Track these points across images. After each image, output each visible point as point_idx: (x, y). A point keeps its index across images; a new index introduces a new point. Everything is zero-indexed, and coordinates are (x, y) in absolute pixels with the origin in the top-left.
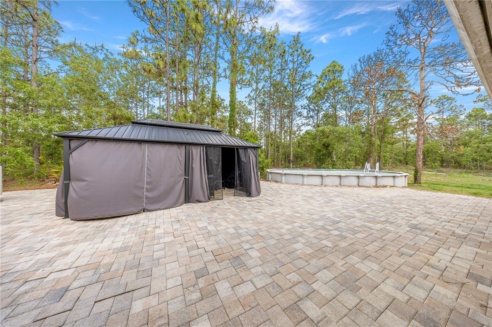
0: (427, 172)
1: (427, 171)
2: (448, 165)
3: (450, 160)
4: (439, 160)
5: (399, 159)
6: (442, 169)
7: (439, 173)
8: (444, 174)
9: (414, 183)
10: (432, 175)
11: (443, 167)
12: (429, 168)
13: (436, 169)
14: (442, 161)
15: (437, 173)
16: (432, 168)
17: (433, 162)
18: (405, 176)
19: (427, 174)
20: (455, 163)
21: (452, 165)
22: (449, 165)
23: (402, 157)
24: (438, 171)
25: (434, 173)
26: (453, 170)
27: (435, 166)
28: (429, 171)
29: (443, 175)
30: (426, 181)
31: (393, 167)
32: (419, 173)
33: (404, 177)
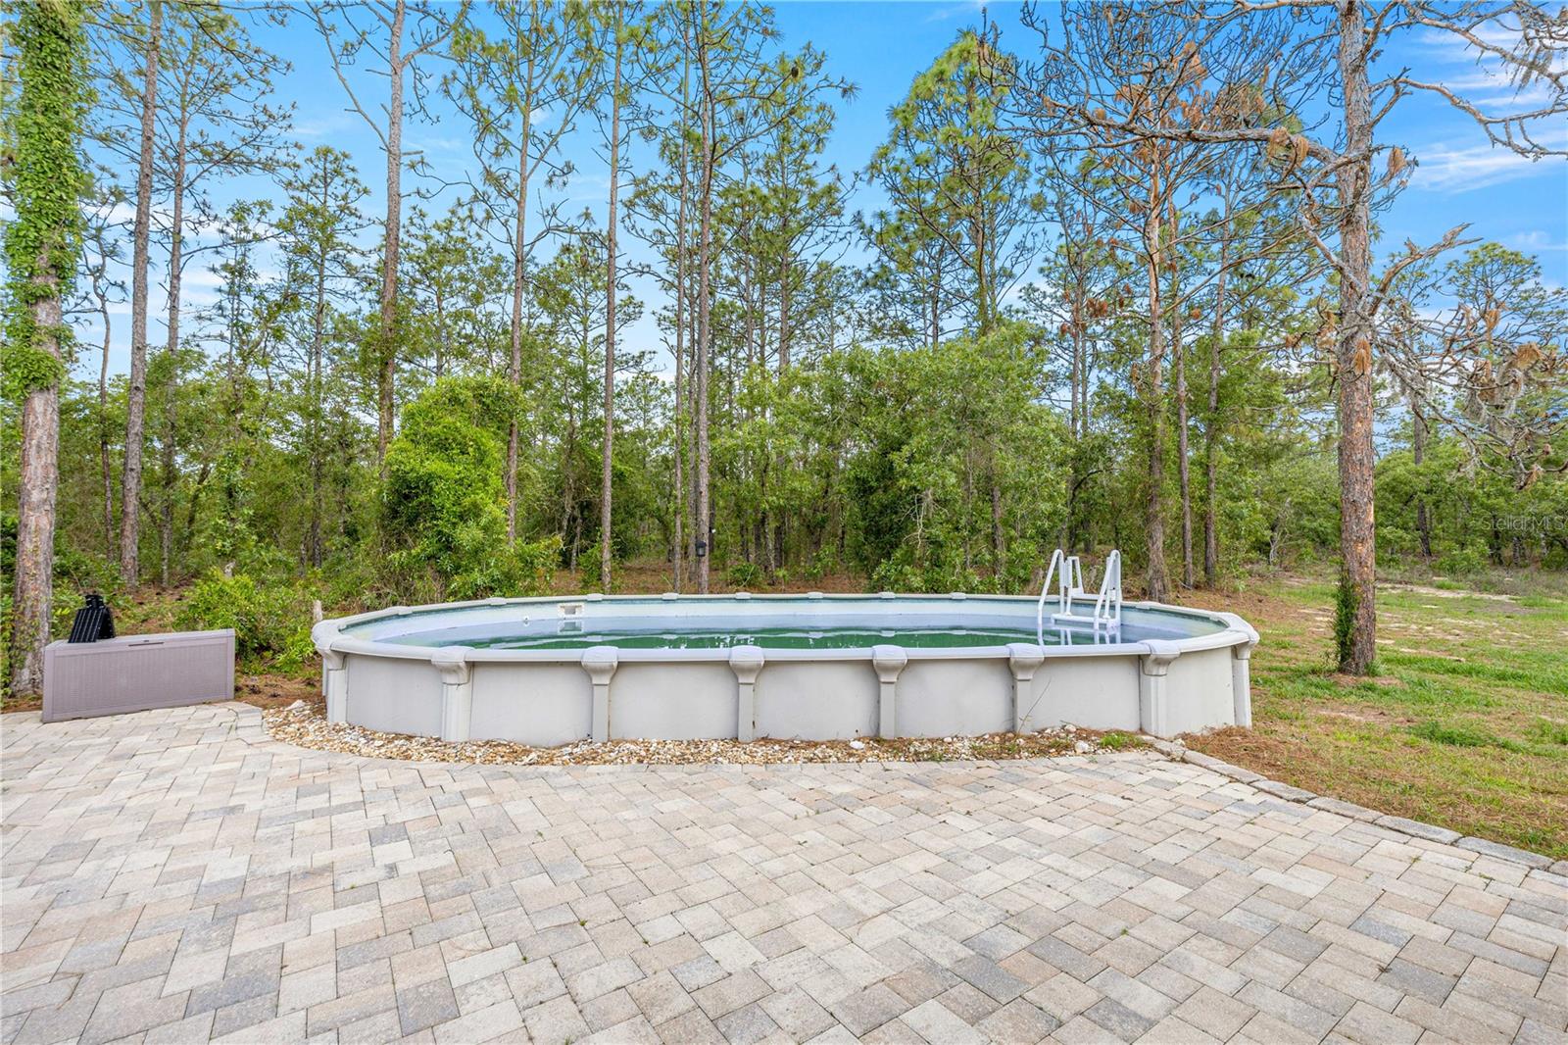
0: (1432, 591)
1: (1431, 584)
2: (1523, 556)
3: (1529, 533)
4: (1483, 534)
5: (1315, 530)
6: (1495, 574)
7: (1486, 596)
8: (1504, 598)
9: (1341, 670)
10: (1451, 607)
11: (1501, 563)
12: (1437, 570)
13: (1471, 576)
14: (1496, 538)
15: (1476, 595)
16: (1452, 570)
17: (1457, 542)
18: (1236, 650)
19: (1429, 601)
20: (1550, 545)
21: (1537, 552)
22: (1527, 552)
23: (1328, 517)
24: (1479, 587)
25: (1462, 594)
26: (1544, 578)
27: (1467, 559)
28: (1440, 587)
29: (1502, 603)
30: (1417, 645)
31: (1286, 569)
32: (1361, 612)
33: (1226, 659)
